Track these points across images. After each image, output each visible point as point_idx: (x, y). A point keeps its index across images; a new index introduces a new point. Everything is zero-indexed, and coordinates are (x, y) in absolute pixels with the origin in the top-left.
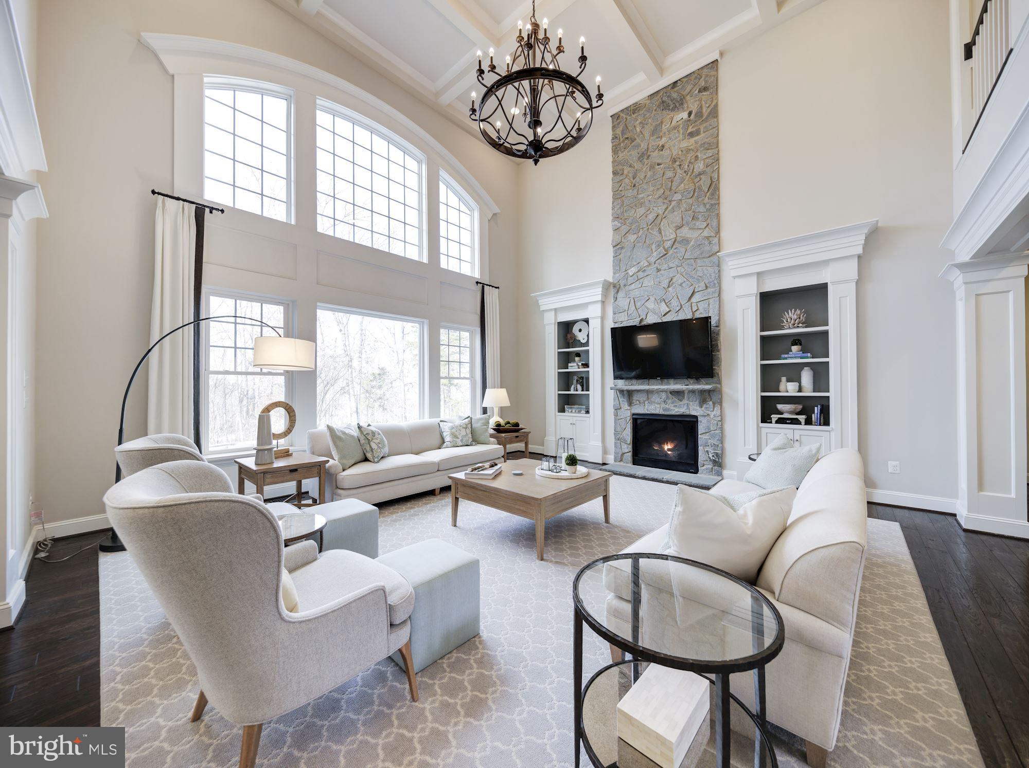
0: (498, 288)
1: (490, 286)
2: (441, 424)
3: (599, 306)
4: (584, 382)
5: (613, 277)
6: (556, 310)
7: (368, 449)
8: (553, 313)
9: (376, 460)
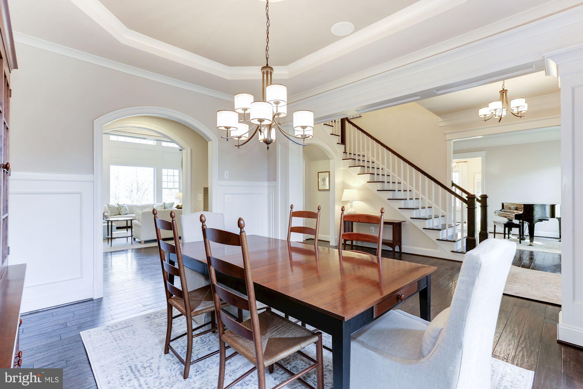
2: (154, 205)
7: (120, 211)
9: (122, 214)
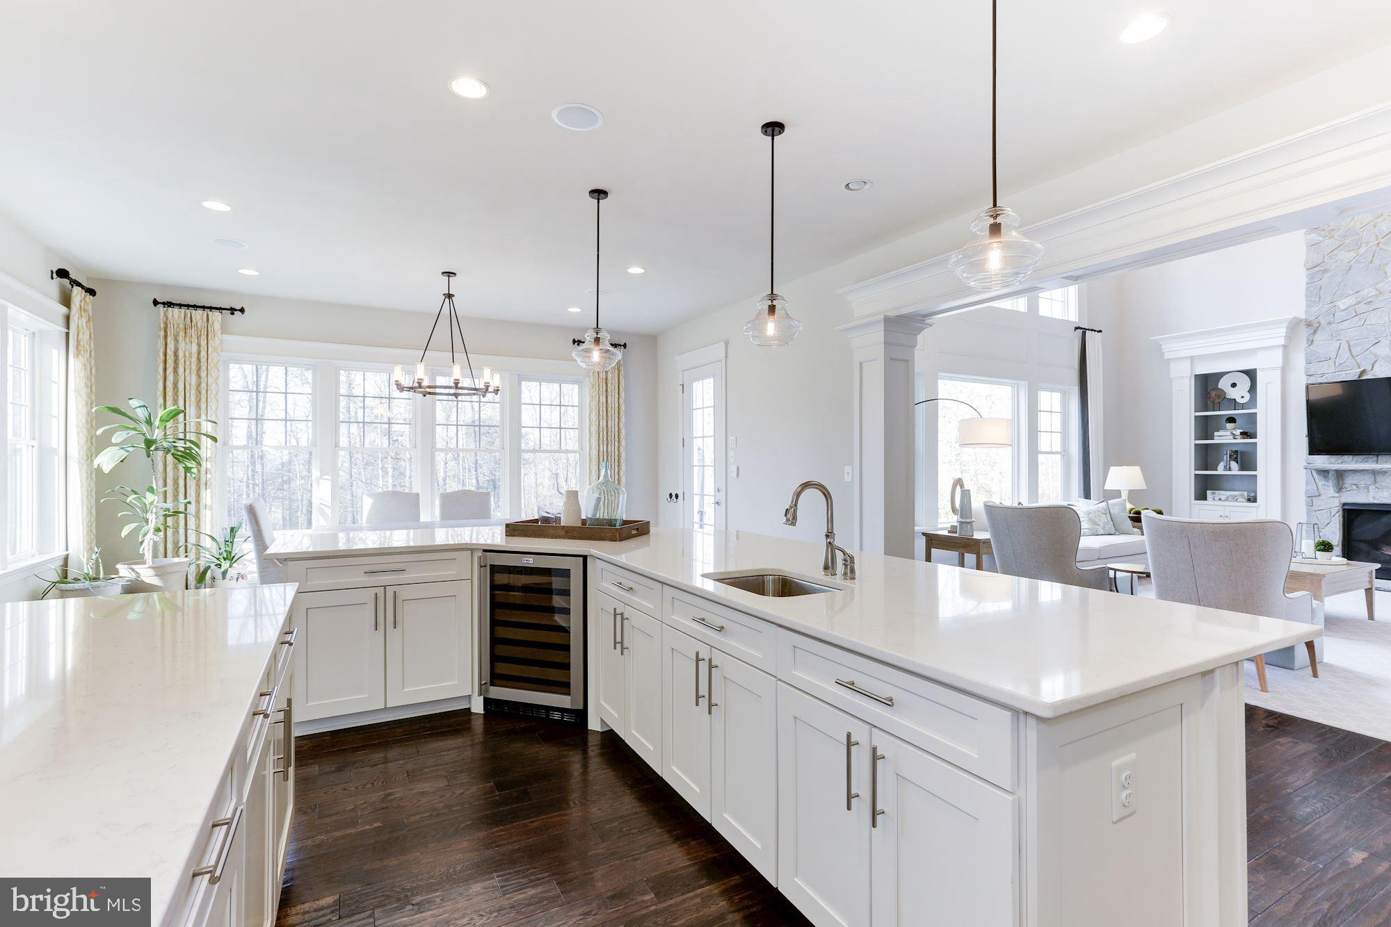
0: (1100, 331)
1: (1092, 330)
3: (1279, 354)
4: (1246, 459)
5: (1307, 312)
6: (1192, 358)
8: (1188, 363)
